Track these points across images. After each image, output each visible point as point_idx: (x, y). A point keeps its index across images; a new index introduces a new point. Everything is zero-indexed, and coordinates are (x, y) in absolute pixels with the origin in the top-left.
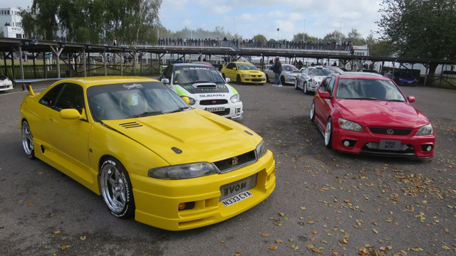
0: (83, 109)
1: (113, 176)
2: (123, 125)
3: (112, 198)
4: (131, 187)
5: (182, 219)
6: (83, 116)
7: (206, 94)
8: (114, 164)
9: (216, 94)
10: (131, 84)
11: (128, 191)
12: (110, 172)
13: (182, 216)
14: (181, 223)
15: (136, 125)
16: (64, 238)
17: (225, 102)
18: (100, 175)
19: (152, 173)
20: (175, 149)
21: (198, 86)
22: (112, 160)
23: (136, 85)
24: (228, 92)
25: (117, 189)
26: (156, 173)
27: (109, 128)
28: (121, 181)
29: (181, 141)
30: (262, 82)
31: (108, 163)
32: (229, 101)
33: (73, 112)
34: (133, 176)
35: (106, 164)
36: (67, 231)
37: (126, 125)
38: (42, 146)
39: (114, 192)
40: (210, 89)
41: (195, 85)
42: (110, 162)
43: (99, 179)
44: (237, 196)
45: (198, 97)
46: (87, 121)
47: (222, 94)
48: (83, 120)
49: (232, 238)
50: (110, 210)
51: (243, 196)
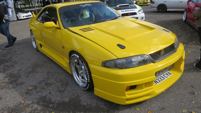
0: (57, 22)
1: (78, 64)
2: (81, 30)
3: (79, 77)
4: (90, 73)
5: (128, 96)
6: (57, 26)
7: (124, 10)
8: (78, 57)
9: (130, 10)
10: (85, 4)
11: (88, 76)
12: (76, 61)
13: (128, 94)
14: (127, 100)
15: (90, 29)
16: (51, 105)
17: (135, 14)
18: (70, 63)
19: (105, 64)
20: (119, 45)
21: (120, 6)
22: (76, 54)
23: (88, 5)
24: (136, 8)
25: (81, 72)
26: (107, 64)
27: (73, 32)
28: (83, 67)
29: (123, 39)
30: (148, 4)
31: (74, 56)
32: (137, 13)
33: (51, 24)
34: (91, 66)
35: (73, 56)
36: (53, 100)
37: (84, 30)
38: (40, 44)
39: (79, 73)
40: (126, 7)
41: (118, 6)
42: (75, 55)
43: (70, 65)
44: (162, 75)
45: (120, 12)
46: (60, 29)
47: (133, 9)
48: (58, 28)
49: (164, 109)
50: (78, 85)
51: (166, 76)
